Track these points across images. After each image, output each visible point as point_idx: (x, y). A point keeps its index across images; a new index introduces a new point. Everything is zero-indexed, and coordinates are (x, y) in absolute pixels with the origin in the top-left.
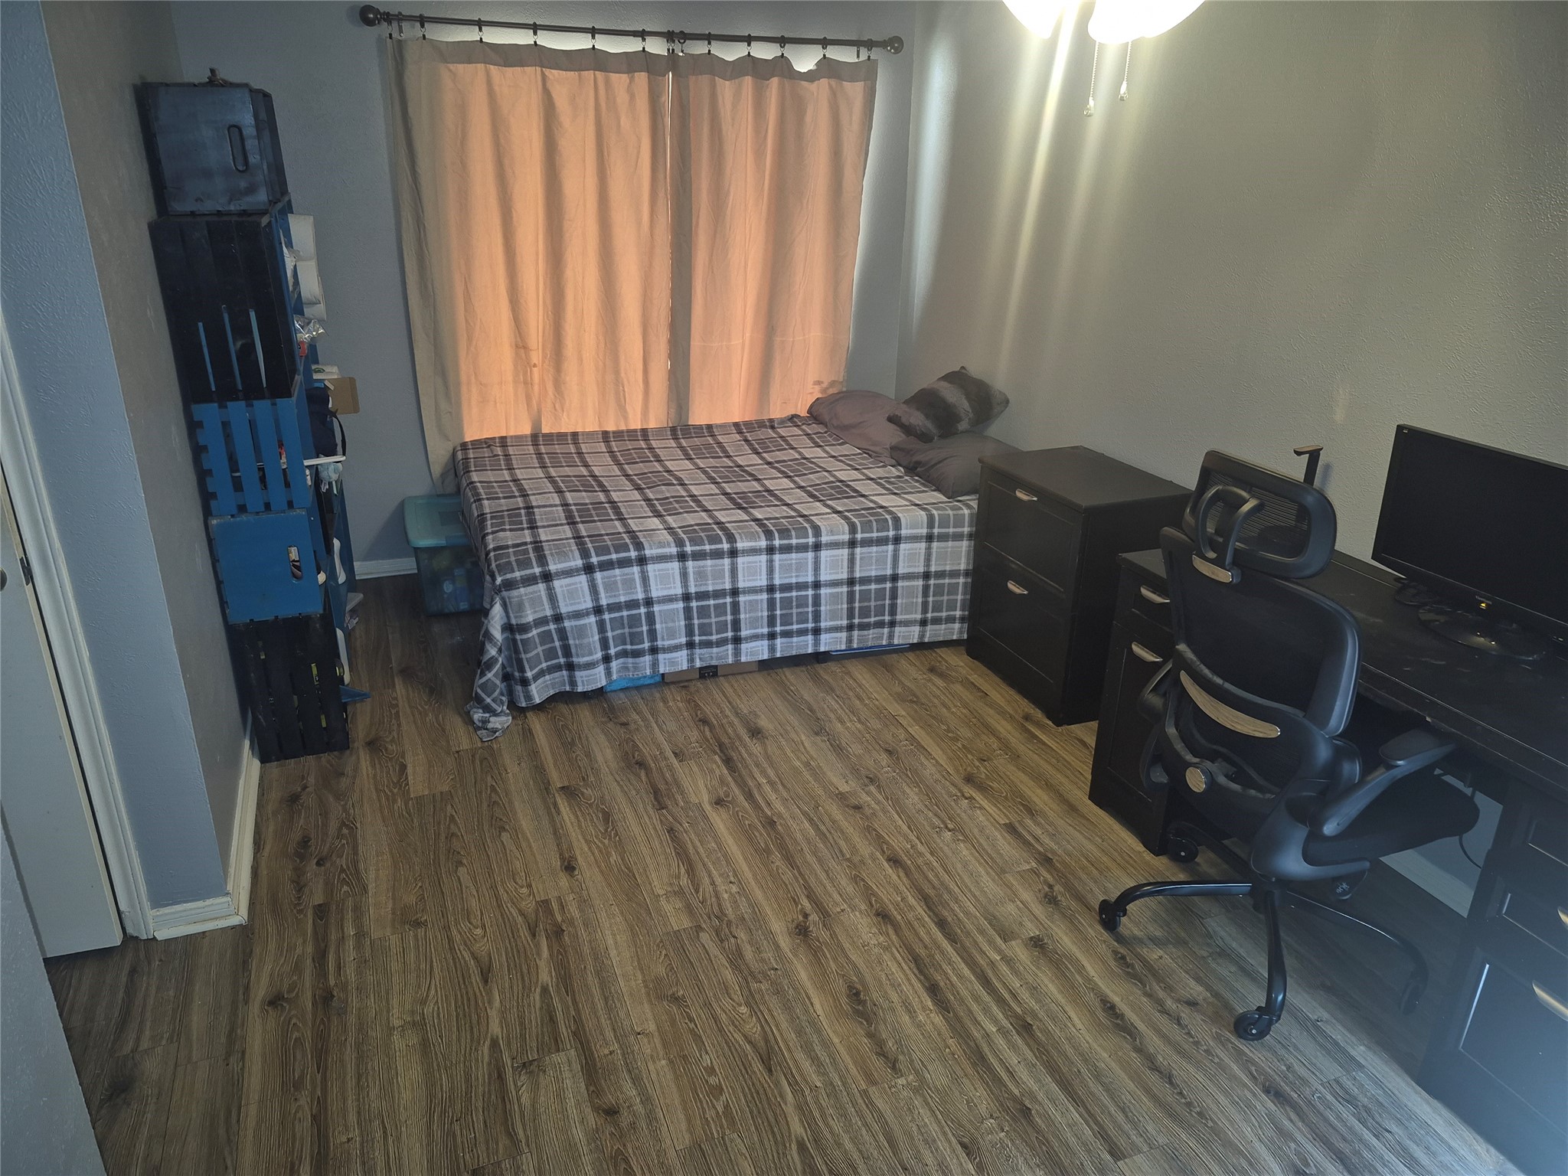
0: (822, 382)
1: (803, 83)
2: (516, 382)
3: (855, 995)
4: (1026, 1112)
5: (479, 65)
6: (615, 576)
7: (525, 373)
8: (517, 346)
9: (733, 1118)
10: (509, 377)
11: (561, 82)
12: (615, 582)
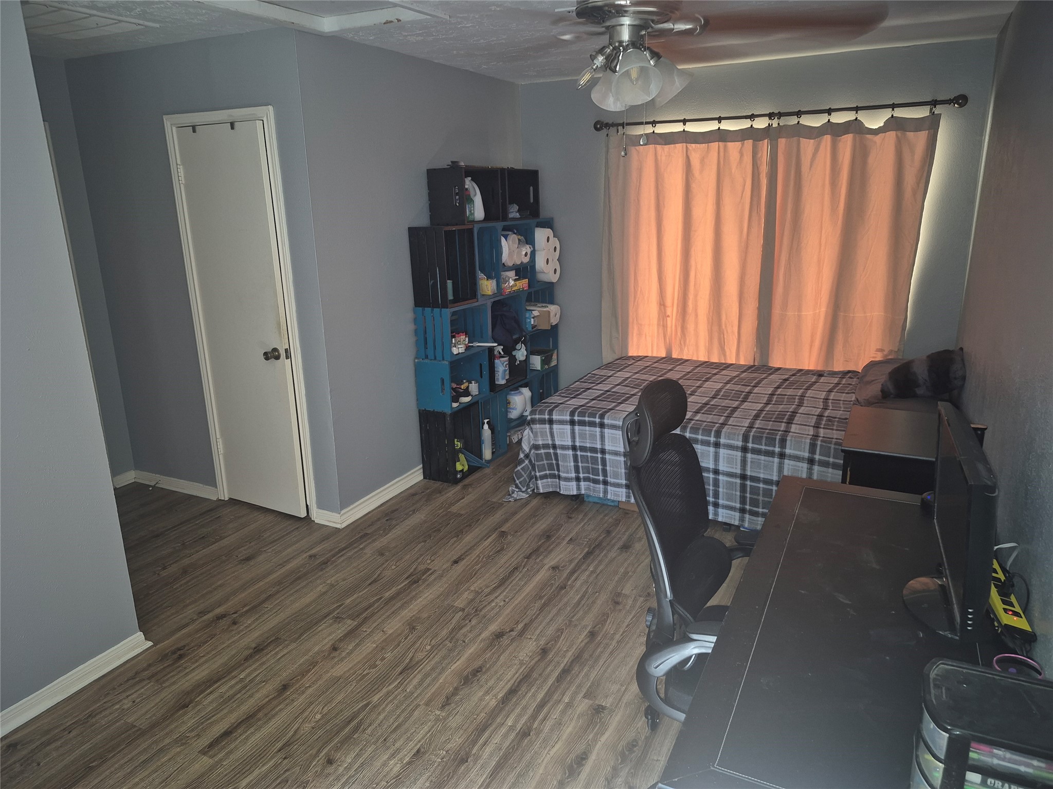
0: (884, 350)
1: (868, 136)
2: (658, 325)
3: (477, 671)
4: (464, 760)
5: (651, 146)
6: (586, 431)
7: (663, 320)
8: (660, 304)
9: (363, 678)
10: (655, 322)
11: (697, 151)
12: (586, 434)
